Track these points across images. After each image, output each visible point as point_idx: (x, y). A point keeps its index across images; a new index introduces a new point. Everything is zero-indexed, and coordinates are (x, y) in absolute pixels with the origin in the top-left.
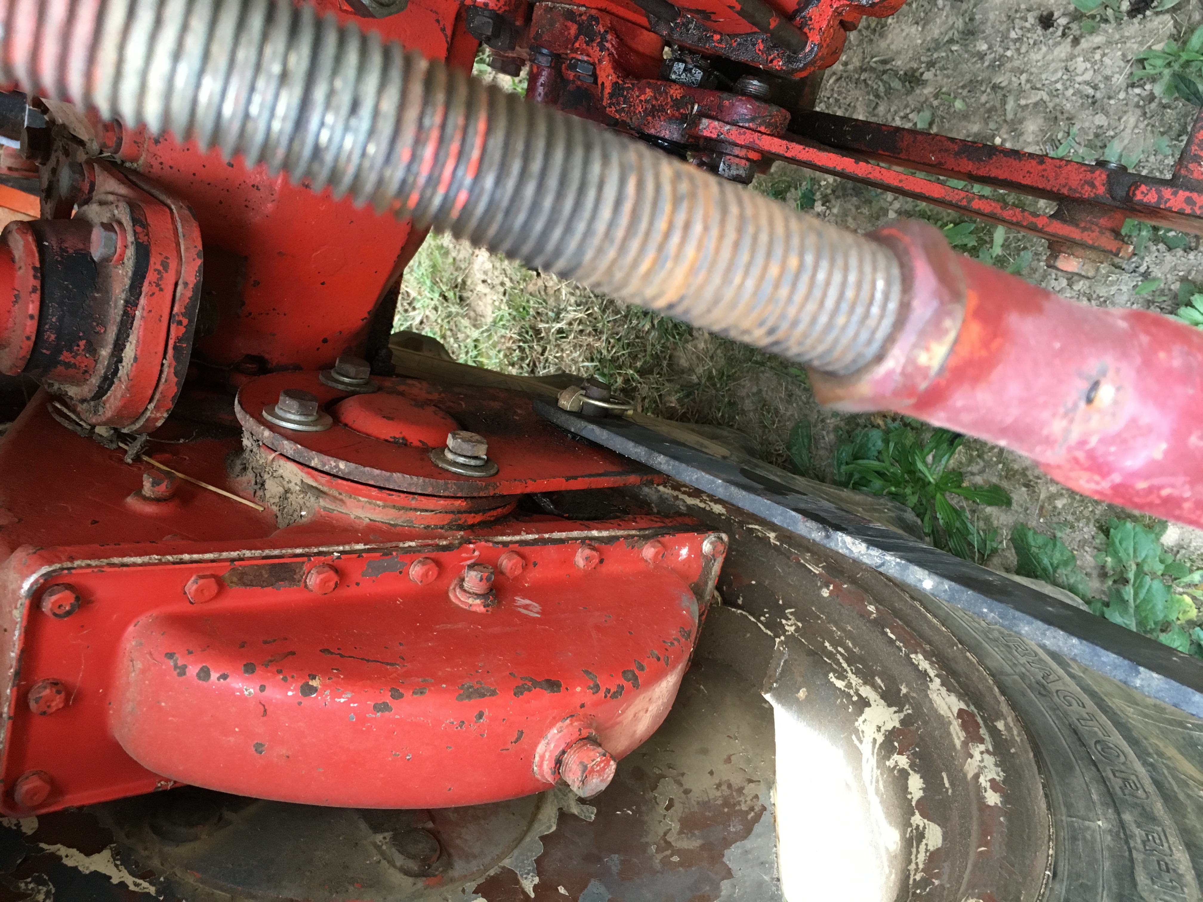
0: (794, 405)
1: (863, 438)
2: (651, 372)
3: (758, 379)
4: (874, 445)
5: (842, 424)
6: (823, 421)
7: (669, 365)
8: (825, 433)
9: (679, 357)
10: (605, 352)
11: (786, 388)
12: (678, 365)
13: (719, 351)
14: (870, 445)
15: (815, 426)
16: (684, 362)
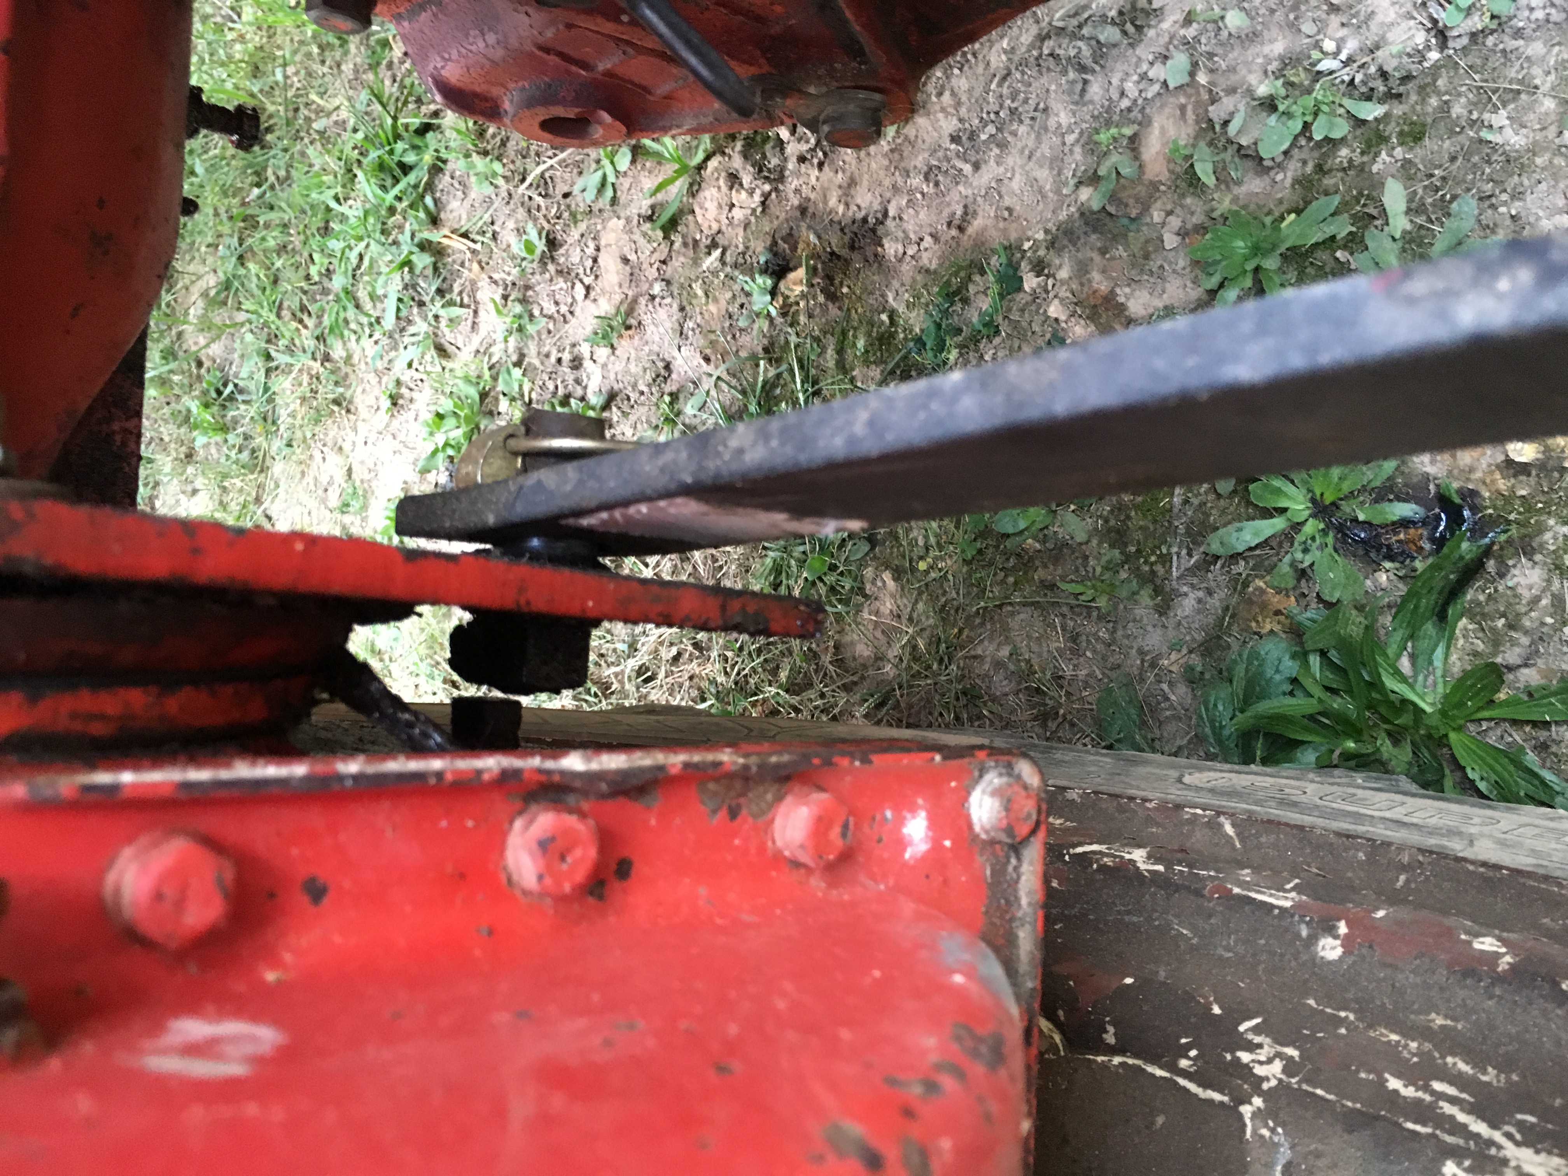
0: (1088, 654)
1: (1249, 663)
2: (810, 685)
3: (1006, 629)
4: (1277, 671)
6: (1153, 665)
7: (839, 662)
8: (1165, 687)
9: (852, 643)
10: (721, 679)
11: (1064, 629)
12: (854, 659)
13: (921, 606)
14: (1269, 672)
15: (1142, 680)
16: (863, 651)
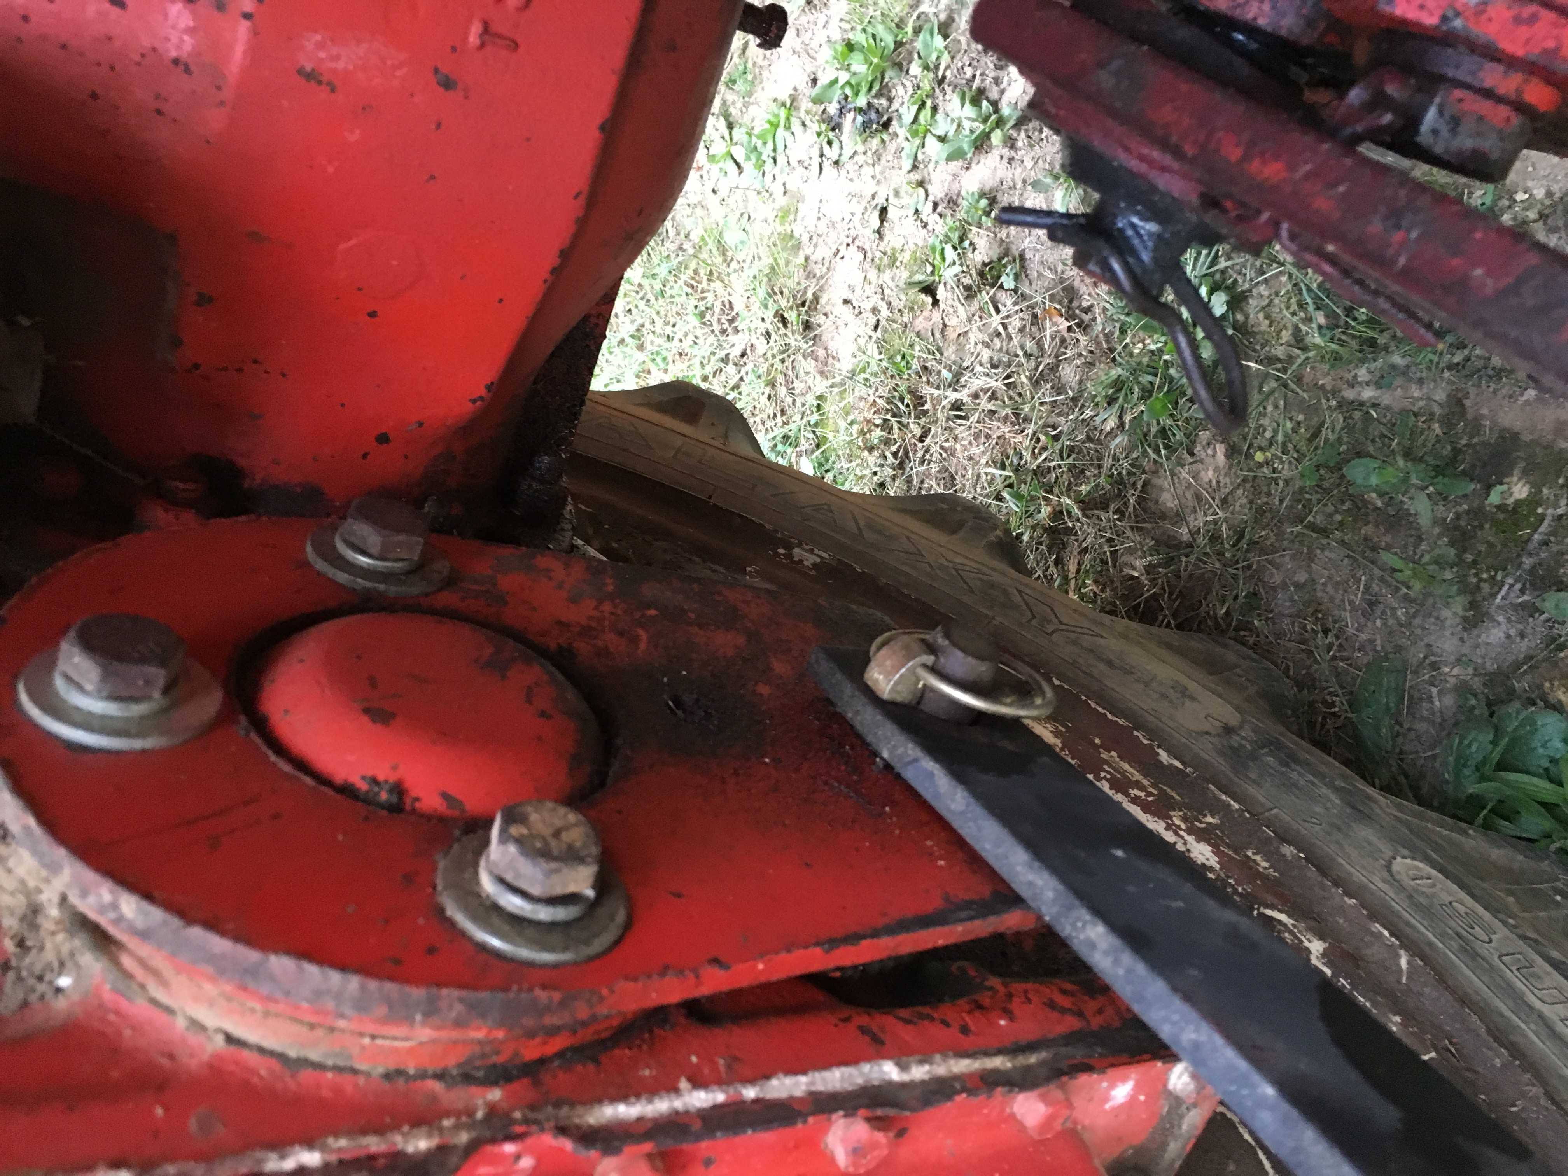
2: (1105, 508)
3: (1311, 558)
4: (1544, 746)
5: (1477, 684)
6: (1435, 666)
7: (1141, 500)
8: (1435, 691)
10: (1027, 455)
11: (1367, 588)
12: (1157, 502)
14: (1536, 743)
